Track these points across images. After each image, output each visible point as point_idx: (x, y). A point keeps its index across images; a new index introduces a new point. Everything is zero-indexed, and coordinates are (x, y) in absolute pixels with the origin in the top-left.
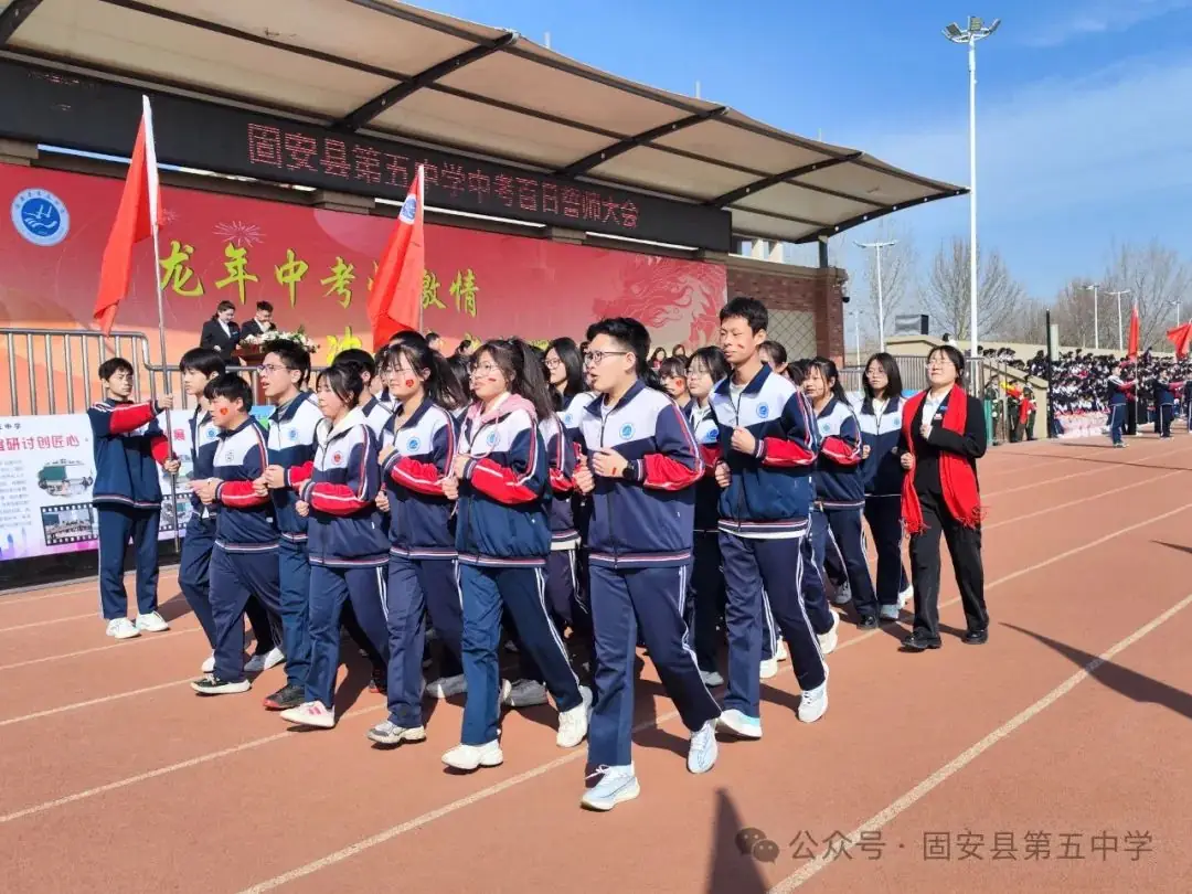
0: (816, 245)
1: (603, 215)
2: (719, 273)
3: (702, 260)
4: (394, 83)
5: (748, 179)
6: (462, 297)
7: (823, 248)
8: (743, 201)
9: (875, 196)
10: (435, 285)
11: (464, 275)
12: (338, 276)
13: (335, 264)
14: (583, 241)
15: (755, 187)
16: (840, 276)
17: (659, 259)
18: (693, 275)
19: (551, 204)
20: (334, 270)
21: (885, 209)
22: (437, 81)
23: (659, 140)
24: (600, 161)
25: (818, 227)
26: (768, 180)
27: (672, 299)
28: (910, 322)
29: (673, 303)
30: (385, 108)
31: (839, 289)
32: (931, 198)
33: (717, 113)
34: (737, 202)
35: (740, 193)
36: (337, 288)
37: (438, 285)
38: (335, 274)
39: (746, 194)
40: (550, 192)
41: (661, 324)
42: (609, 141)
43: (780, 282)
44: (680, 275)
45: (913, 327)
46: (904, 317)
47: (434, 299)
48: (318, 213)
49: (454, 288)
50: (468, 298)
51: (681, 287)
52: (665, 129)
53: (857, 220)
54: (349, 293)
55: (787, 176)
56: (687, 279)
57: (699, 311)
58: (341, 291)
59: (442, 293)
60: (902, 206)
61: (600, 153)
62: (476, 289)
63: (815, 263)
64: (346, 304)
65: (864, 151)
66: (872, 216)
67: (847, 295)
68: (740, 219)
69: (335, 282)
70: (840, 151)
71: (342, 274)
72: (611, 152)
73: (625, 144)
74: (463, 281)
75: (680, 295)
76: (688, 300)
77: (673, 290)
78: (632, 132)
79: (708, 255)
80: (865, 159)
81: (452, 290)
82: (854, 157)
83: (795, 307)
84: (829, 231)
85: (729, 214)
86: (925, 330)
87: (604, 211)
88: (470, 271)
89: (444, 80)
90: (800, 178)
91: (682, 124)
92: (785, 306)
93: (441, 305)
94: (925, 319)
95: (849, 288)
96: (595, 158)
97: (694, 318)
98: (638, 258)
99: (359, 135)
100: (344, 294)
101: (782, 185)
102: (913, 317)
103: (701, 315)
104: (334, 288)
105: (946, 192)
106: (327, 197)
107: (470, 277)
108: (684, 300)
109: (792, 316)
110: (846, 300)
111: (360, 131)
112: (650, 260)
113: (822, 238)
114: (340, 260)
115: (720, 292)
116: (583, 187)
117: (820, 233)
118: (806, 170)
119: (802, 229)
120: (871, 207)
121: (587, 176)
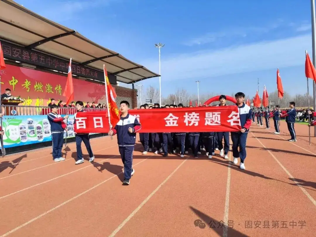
0: (131, 84)
4: (43, 39)
5: (120, 70)
6: (58, 91)
7: (133, 85)
8: (118, 74)
9: (144, 75)
10: (51, 88)
11: (58, 85)
12: (26, 84)
13: (25, 81)
14: (86, 80)
15: (122, 71)
16: (136, 91)
17: (102, 85)
19: (78, 71)
20: (25, 82)
21: (145, 78)
22: (54, 40)
23: (104, 59)
24: (90, 63)
25: (132, 81)
26: (125, 70)
28: (149, 101)
29: (105, 95)
30: (40, 44)
31: (136, 93)
32: (154, 77)
33: (117, 55)
34: (117, 74)
35: (118, 72)
36: (26, 87)
37: (52, 88)
38: (25, 83)
39: (120, 73)
40: (78, 68)
41: (103, 99)
42: (93, 58)
43: (125, 91)
45: (149, 102)
46: (147, 100)
47: (51, 91)
48: (21, 68)
49: (56, 88)
50: (59, 91)
52: (106, 57)
53: (140, 80)
54: (29, 88)
55: (128, 70)
58: (27, 88)
59: (53, 90)
61: (90, 61)
62: (61, 89)
63: (131, 88)
64: (28, 91)
65: (144, 66)
66: (143, 79)
67: (138, 95)
68: (118, 78)
69: (25, 85)
70: (139, 65)
71: (27, 84)
72: (93, 61)
73: (96, 59)
74: (58, 87)
78: (98, 57)
80: (144, 68)
81: (55, 89)
82: (142, 67)
83: (128, 96)
84: (134, 82)
85: (116, 76)
86: (151, 103)
87: (90, 74)
88: (60, 85)
89: (56, 40)
90: (131, 70)
91: (109, 56)
93: (52, 92)
94: (151, 100)
95: (138, 94)
96: (89, 62)
98: (97, 85)
99: (32, 50)
100: (28, 88)
101: (127, 72)
102: (149, 100)
104: (25, 87)
105: (157, 76)
106: (23, 64)
107: (60, 86)
110: (137, 96)
111: (33, 49)
112: (100, 85)
113: (133, 83)
114: (27, 80)
116: (86, 68)
117: (133, 82)
118: (132, 69)
119: (129, 81)
120: (143, 78)
121: (87, 66)
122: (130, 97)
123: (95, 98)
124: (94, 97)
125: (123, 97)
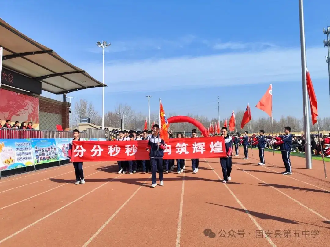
2: (37, 100)
3: (32, 96)
5: (49, 73)
8: (45, 80)
9: (83, 84)
16: (69, 105)
17: (19, 94)
18: (29, 100)
21: (83, 88)
25: (63, 90)
26: (55, 74)
27: (22, 107)
28: (85, 119)
29: (23, 109)
31: (68, 108)
32: (96, 86)
33: (49, 52)
34: (43, 80)
35: (45, 77)
39: (47, 78)
41: (19, 115)
43: (53, 105)
44: (25, 100)
45: (85, 121)
51: (26, 104)
52: (31, 53)
53: (75, 90)
55: (61, 74)
56: (27, 101)
57: (31, 112)
60: (88, 87)
61: (4, 56)
66: (80, 89)
67: (70, 110)
68: (44, 85)
72: (8, 57)
73: (14, 55)
75: (25, 106)
76: (27, 108)
77: (23, 104)
79: (34, 94)
83: (56, 113)
84: (67, 92)
85: (41, 83)
86: (89, 122)
90: (65, 76)
91: (36, 52)
92: (54, 112)
94: (89, 119)
95: (71, 108)
97: (29, 114)
98: (13, 93)
105: (101, 85)
108: (26, 108)
109: (56, 115)
110: (70, 112)
112: (16, 94)
115: (37, 106)
117: (64, 92)
118: (68, 73)
120: (80, 87)
122: (58, 113)
123: (8, 113)
125: (49, 112)
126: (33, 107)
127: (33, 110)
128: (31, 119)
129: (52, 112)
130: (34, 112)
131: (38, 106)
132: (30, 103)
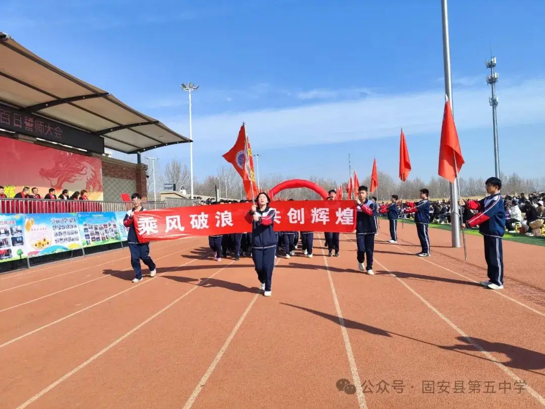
0: (136, 155)
1: (45, 132)
2: (98, 162)
3: (91, 156)
5: (111, 125)
8: (109, 134)
9: (160, 139)
14: (35, 142)
15: (115, 129)
17: (72, 154)
18: (87, 162)
19: (17, 123)
21: (163, 144)
23: (75, 102)
24: (45, 107)
25: (137, 148)
26: (121, 127)
27: (78, 171)
28: (170, 186)
29: (79, 173)
31: (145, 172)
32: (180, 142)
33: (104, 95)
34: (106, 135)
35: (108, 130)
39: (111, 132)
40: (18, 117)
41: (73, 182)
42: (50, 98)
43: (122, 168)
44: (82, 162)
45: (170, 188)
46: (166, 185)
51: (82, 166)
52: (80, 98)
53: (153, 147)
55: (128, 127)
56: (84, 163)
57: (90, 177)
60: (169, 144)
61: (45, 104)
66: (158, 146)
67: (148, 175)
68: (107, 141)
70: (151, 119)
72: (51, 104)
73: (59, 101)
75: (82, 170)
76: (85, 173)
77: (79, 167)
78: (63, 96)
79: (94, 154)
80: (160, 124)
82: (156, 123)
83: (128, 178)
84: (141, 150)
85: (103, 138)
86: (174, 190)
87: (46, 130)
90: (134, 128)
91: (87, 97)
92: (125, 177)
94: (174, 185)
95: (149, 172)
96: (43, 105)
97: (88, 180)
98: (62, 152)
101: (126, 130)
103: (91, 179)
105: (185, 141)
108: (83, 172)
109: (127, 182)
110: (148, 177)
112: (68, 154)
113: (139, 153)
115: (99, 170)
116: (35, 118)
117: (138, 150)
119: (131, 148)
120: (159, 143)
121: (38, 113)
122: (130, 178)
123: (57, 179)
124: (53, 176)
125: (117, 178)
126: (92, 170)
127: (94, 174)
128: (91, 187)
129: (121, 177)
130: (95, 177)
131: (101, 170)
132: (88, 165)
